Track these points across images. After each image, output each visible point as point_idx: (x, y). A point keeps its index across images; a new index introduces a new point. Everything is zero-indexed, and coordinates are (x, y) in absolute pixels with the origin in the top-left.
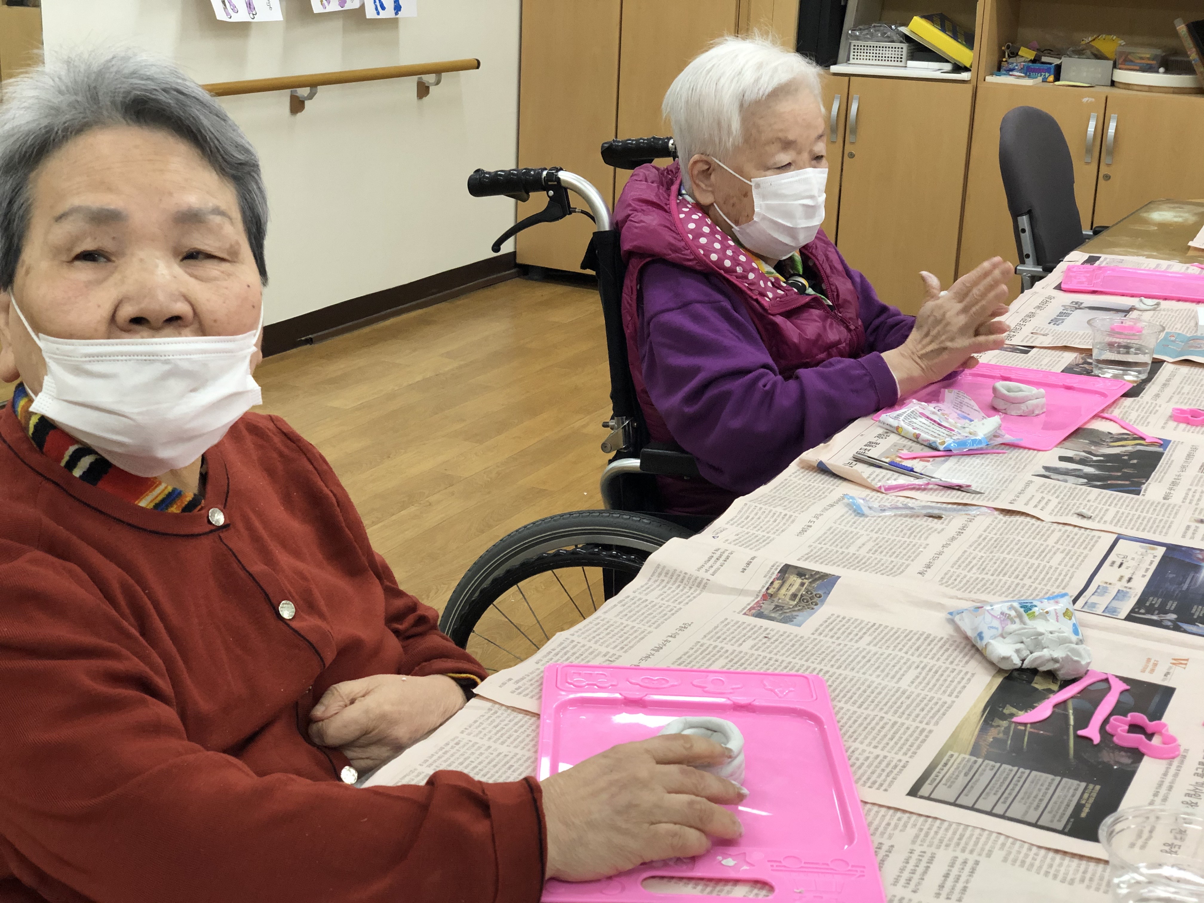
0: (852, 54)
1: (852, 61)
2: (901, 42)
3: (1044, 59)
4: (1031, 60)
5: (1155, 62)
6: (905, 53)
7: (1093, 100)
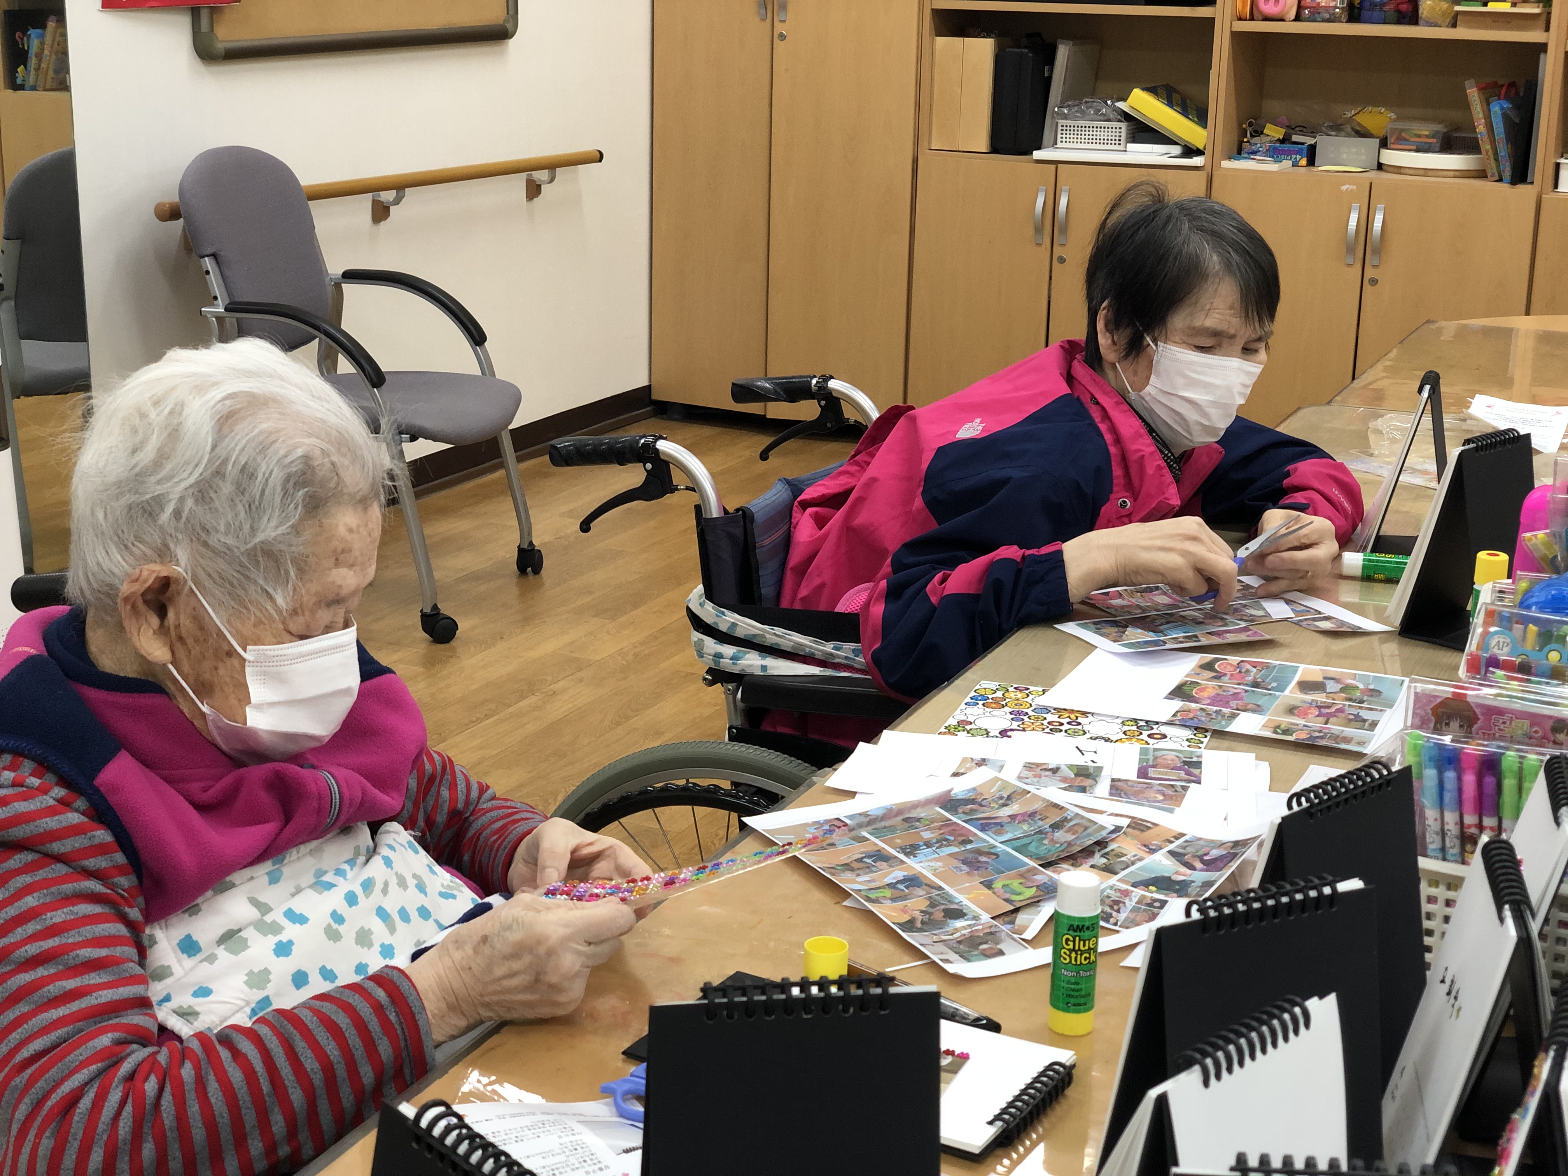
0: (1059, 136)
1: (1059, 145)
2: (1119, 121)
3: (1295, 138)
4: (1279, 139)
5: (1435, 141)
6: (1124, 134)
7: (1354, 187)
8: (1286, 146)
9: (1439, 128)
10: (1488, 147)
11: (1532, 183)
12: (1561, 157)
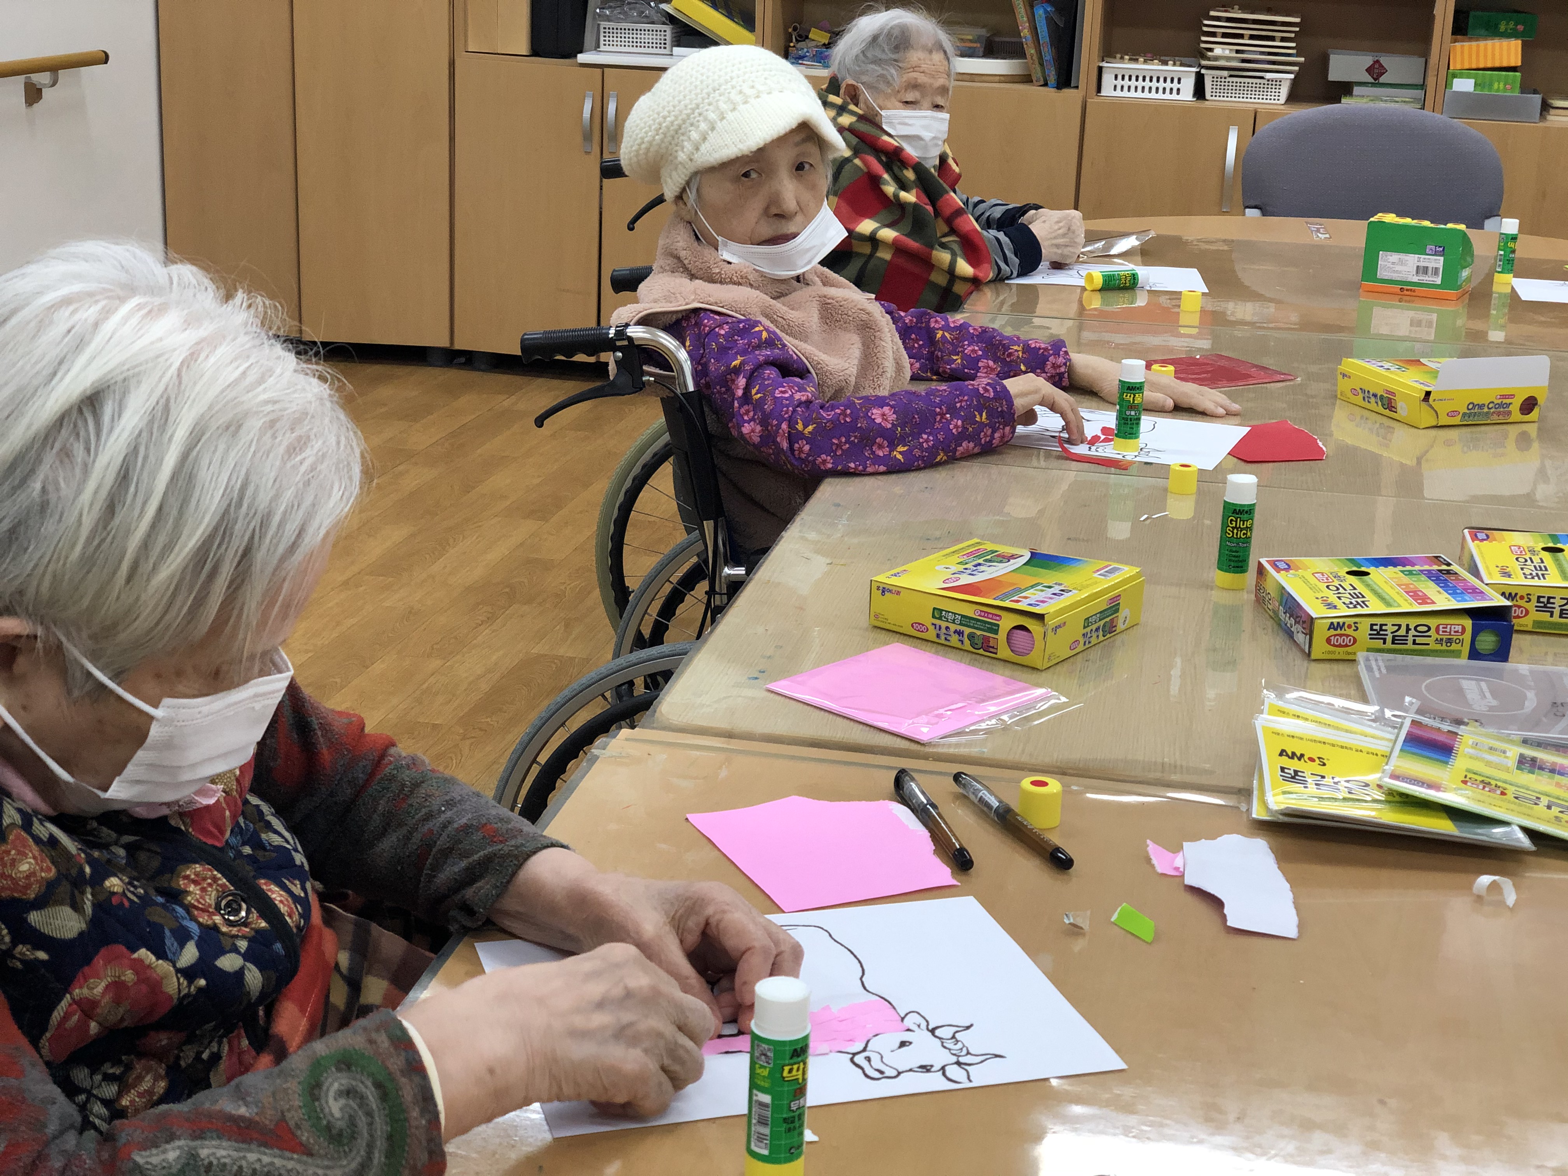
0: (602, 38)
1: (602, 48)
2: (664, 23)
5: (979, 45)
6: (668, 38)
9: (983, 32)
10: (1033, 51)
11: (1077, 87)
12: (1103, 61)
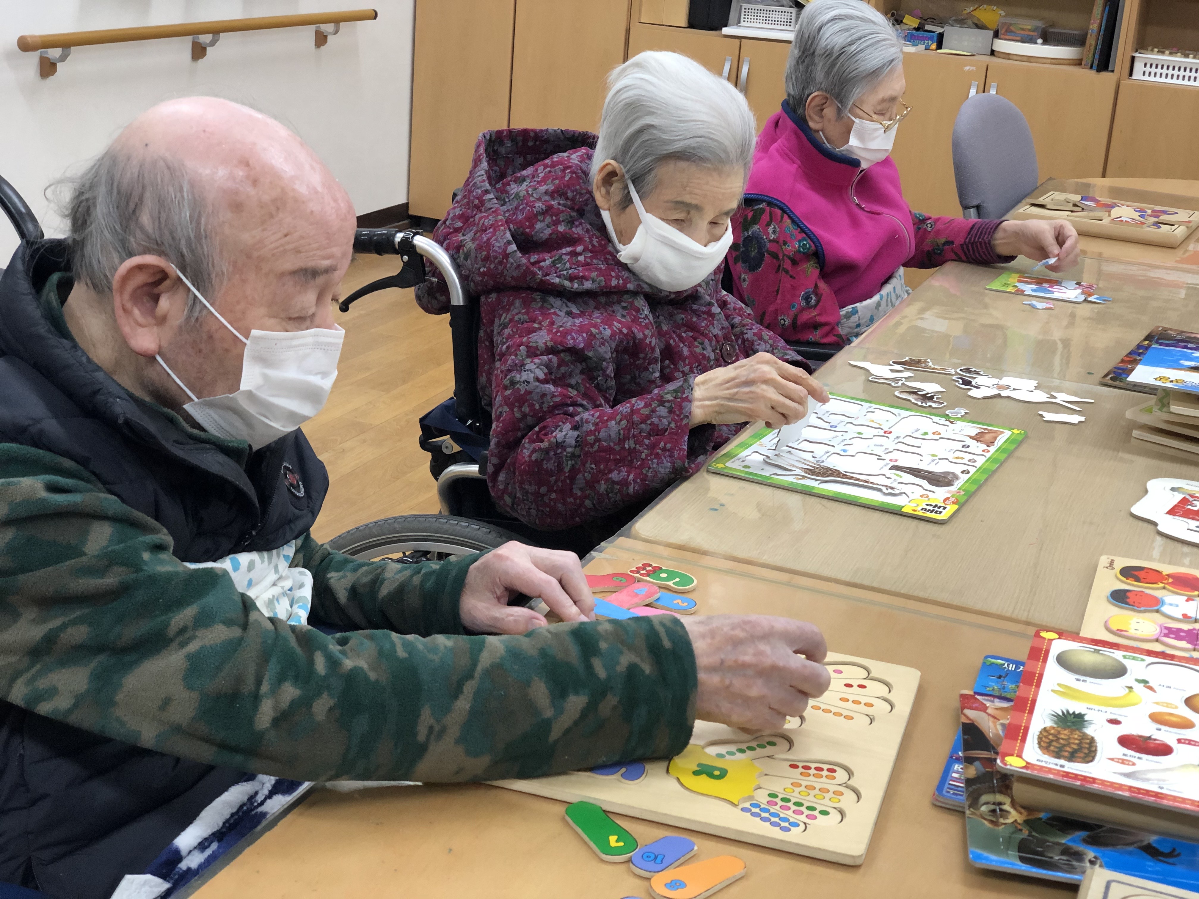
0: (743, 16)
1: (742, 24)
2: (791, 7)
3: (927, 27)
4: (915, 28)
5: (1038, 34)
7: (974, 68)
8: (920, 34)
9: (1040, 24)
11: (1113, 71)
12: (1136, 51)
